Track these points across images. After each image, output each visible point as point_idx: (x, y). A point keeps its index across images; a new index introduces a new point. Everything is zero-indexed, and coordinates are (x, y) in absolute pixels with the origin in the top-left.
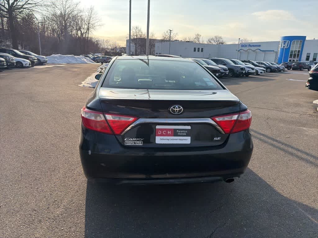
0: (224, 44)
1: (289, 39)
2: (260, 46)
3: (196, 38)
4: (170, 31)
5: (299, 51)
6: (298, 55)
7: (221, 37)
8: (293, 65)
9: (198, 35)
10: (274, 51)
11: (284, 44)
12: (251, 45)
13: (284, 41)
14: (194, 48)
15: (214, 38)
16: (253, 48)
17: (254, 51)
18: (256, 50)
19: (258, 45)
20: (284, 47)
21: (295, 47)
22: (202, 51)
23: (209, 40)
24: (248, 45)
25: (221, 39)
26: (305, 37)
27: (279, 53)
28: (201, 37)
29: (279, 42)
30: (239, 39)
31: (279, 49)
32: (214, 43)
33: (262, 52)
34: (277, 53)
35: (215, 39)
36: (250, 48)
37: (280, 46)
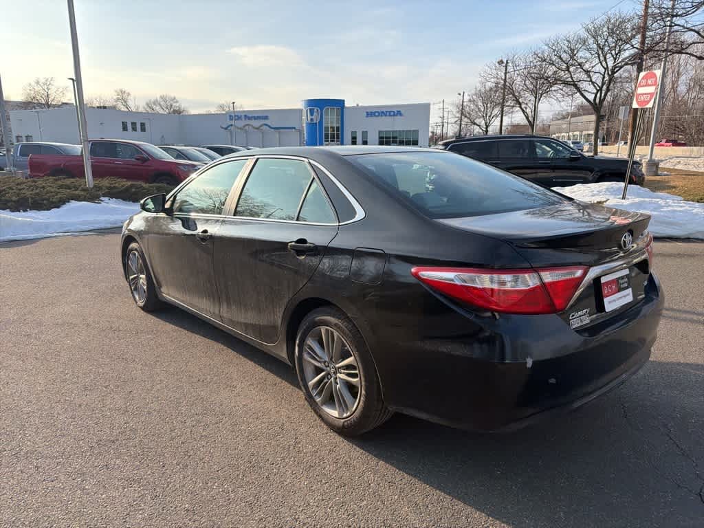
1: (317, 105)
2: (266, 118)
3: (118, 99)
4: (71, 81)
5: (338, 128)
6: (338, 135)
7: (175, 98)
9: (123, 92)
10: (294, 128)
11: (312, 115)
12: (248, 116)
13: (310, 109)
14: (123, 123)
15: (158, 99)
16: (256, 123)
17: (257, 129)
18: (261, 126)
19: (263, 116)
20: (312, 120)
21: (331, 120)
22: (143, 129)
23: (148, 105)
24: (243, 116)
25: (177, 102)
26: (344, 101)
27: (305, 132)
28: (131, 97)
29: (300, 110)
30: (234, 103)
31: (304, 125)
32: (161, 112)
33: (273, 130)
34: (301, 132)
35: (162, 103)
36: (248, 122)
37: (304, 118)
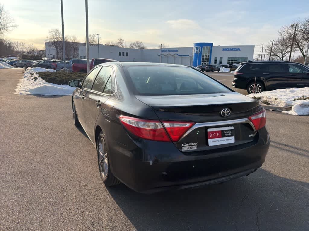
0: (145, 49)
1: (200, 45)
2: (177, 51)
3: (119, 43)
5: (208, 56)
6: (208, 59)
7: (142, 42)
8: (206, 68)
9: (121, 40)
10: (189, 56)
11: (197, 50)
12: (169, 50)
13: (196, 47)
14: (119, 52)
15: (135, 43)
16: (172, 53)
17: (173, 56)
18: (174, 54)
19: (175, 50)
20: (197, 52)
21: (205, 52)
22: (127, 55)
23: (131, 45)
24: (167, 51)
25: (142, 44)
26: (212, 44)
27: (193, 57)
28: (124, 42)
29: (192, 48)
31: (193, 54)
32: (136, 48)
33: (179, 57)
34: (191, 57)
35: (136, 45)
36: (169, 53)
37: (194, 51)
